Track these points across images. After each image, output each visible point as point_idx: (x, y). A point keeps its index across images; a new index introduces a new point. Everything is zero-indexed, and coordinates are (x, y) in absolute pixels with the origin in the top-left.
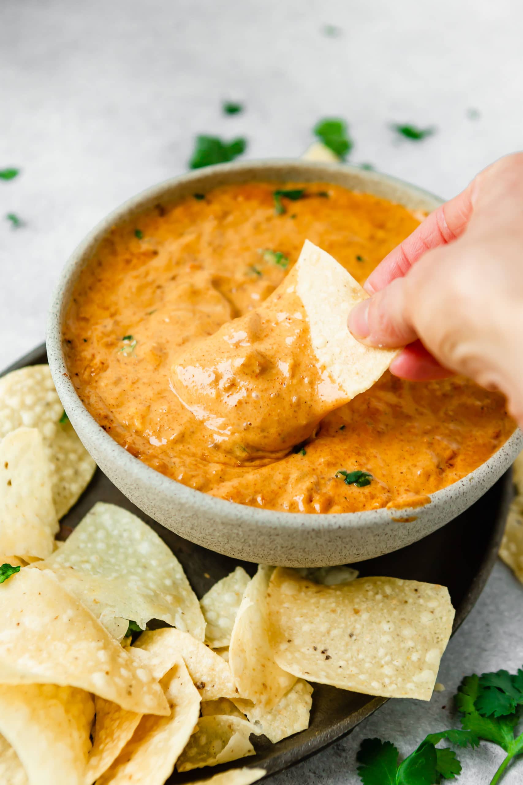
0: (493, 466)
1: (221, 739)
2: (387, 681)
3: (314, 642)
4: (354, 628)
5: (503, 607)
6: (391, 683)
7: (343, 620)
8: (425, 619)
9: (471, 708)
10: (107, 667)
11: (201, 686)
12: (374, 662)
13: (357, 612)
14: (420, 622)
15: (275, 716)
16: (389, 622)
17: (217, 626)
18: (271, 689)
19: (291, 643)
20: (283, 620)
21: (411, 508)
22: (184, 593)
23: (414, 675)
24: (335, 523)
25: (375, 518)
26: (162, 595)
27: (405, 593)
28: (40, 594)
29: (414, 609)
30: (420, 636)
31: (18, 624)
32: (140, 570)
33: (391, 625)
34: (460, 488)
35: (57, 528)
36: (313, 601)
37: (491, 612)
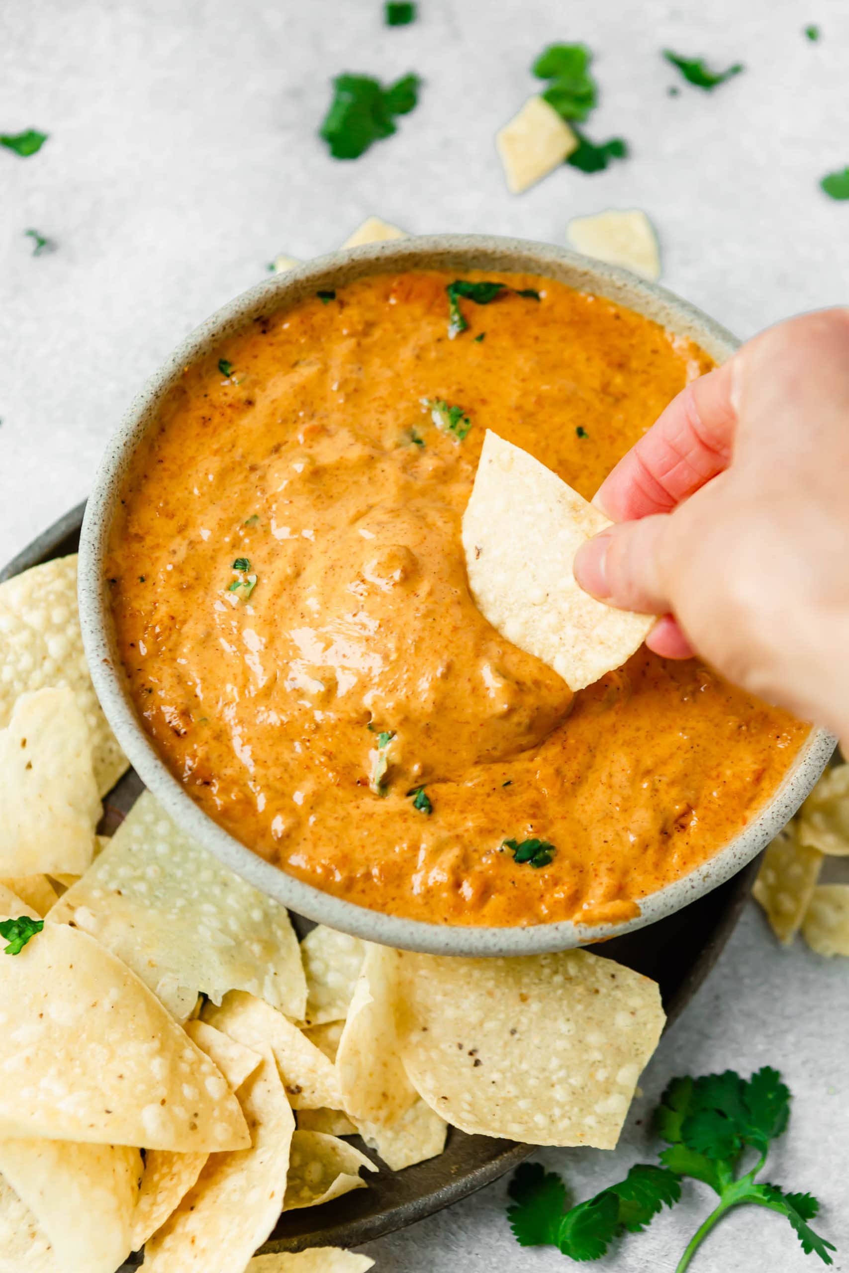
0: (742, 855)
1: (321, 1162)
2: (557, 1112)
3: (459, 1036)
4: (519, 1021)
5: (744, 970)
6: (563, 1116)
7: (502, 1008)
8: (622, 1021)
9: (675, 1133)
10: (162, 1092)
11: (296, 1090)
12: (541, 1077)
13: (524, 998)
14: (613, 1024)
15: (397, 1133)
16: (568, 1020)
17: (324, 985)
18: (394, 1098)
19: (426, 1032)
20: (419, 996)
21: (610, 925)
22: (279, 933)
23: (596, 1102)
24: (495, 945)
25: (555, 939)
26: (247, 943)
27: (597, 978)
28: (71, 967)
29: (607, 1005)
30: (611, 1045)
31: (41, 1015)
32: (217, 891)
33: (571, 1026)
34: (687, 892)
35: (99, 812)
36: (463, 970)
37: (725, 977)
